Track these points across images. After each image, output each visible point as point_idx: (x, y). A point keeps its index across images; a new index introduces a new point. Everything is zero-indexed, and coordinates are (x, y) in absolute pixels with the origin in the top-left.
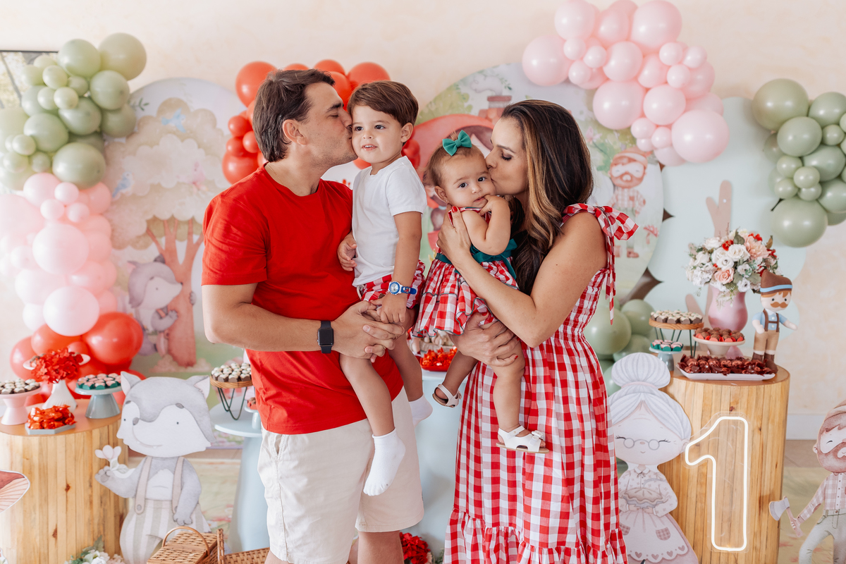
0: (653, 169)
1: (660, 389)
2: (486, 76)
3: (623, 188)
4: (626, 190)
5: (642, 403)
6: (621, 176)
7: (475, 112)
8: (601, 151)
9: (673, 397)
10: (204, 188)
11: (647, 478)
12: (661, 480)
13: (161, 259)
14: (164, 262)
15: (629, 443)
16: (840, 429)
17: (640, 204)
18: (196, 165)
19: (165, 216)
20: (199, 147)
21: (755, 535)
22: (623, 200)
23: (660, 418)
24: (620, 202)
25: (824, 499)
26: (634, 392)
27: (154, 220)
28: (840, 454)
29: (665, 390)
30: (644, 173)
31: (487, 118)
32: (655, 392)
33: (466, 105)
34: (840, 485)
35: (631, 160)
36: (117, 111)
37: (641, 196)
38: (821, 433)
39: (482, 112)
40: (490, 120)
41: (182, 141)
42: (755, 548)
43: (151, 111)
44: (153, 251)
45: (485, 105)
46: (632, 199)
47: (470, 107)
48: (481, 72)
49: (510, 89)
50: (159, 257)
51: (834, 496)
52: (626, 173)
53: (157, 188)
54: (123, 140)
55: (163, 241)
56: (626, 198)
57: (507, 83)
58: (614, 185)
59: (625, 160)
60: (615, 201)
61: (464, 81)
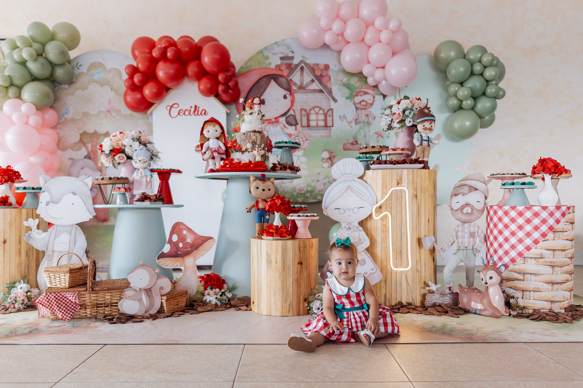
0: (379, 98)
1: (358, 178)
2: (278, 45)
3: (362, 109)
4: (363, 111)
5: (349, 187)
6: (360, 103)
7: (273, 66)
8: (348, 88)
9: (366, 182)
10: (114, 114)
11: (352, 230)
12: (360, 231)
13: (88, 157)
14: (90, 158)
15: (342, 211)
16: (463, 195)
17: (372, 119)
18: (110, 101)
19: (91, 131)
20: (112, 90)
21: (417, 262)
22: (362, 116)
23: (358, 195)
24: (360, 118)
25: (457, 238)
26: (344, 181)
27: (84, 134)
28: (465, 211)
29: (361, 178)
30: (374, 101)
31: (280, 69)
32: (356, 180)
33: (267, 62)
34: (466, 231)
35: (366, 93)
36: (62, 65)
37: (373, 114)
38: (452, 197)
39: (277, 66)
40: (282, 71)
41: (102, 87)
42: (417, 270)
43: (83, 69)
44: (84, 152)
45: (279, 62)
46: (367, 116)
47: (270, 63)
48: (276, 43)
49: (293, 52)
50: (87, 155)
51: (463, 237)
52: (363, 101)
53: (86, 115)
54: (66, 86)
55: (89, 146)
56: (364, 116)
57: (291, 49)
58: (356, 108)
59: (362, 93)
60: (357, 117)
61: (266, 48)
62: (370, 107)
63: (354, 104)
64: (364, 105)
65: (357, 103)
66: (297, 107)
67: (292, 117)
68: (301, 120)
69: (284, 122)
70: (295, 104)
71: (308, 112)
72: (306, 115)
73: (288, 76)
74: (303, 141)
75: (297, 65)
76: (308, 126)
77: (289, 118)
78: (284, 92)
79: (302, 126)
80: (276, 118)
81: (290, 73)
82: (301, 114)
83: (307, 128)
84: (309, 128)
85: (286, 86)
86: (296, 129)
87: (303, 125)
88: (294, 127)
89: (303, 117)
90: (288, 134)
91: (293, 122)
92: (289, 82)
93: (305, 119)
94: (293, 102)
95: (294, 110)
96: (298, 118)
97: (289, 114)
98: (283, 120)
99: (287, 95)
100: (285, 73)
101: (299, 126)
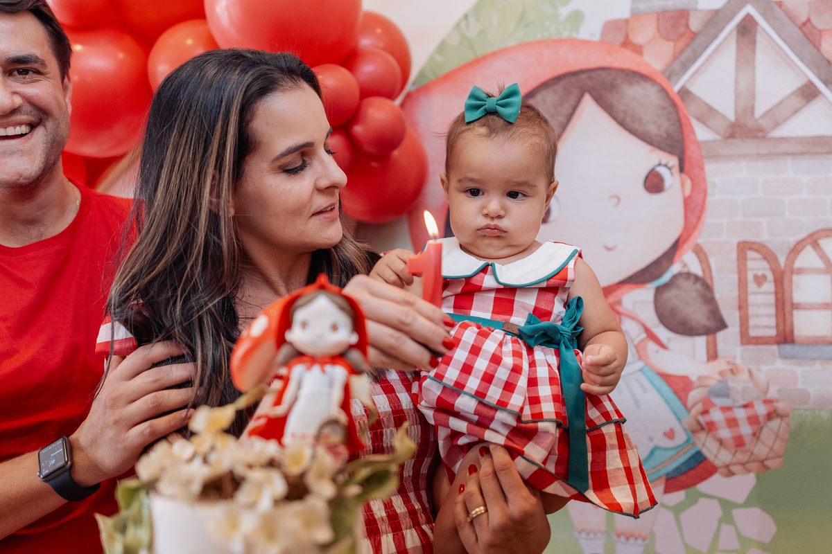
7: (591, 30)
31: (627, 44)
33: (564, 12)
39: (612, 27)
40: (638, 50)
45: (622, 6)
47: (577, 18)
66: (719, 233)
67: (691, 289)
68: (743, 306)
69: (649, 316)
70: (710, 219)
71: (782, 260)
72: (770, 276)
73: (671, 74)
74: (753, 420)
75: (717, 12)
76: (785, 337)
77: (671, 294)
78: (647, 158)
79: (746, 339)
81: (685, 58)
82: (742, 270)
83: (775, 348)
84: (787, 348)
85: (657, 125)
86: (713, 355)
87: (753, 333)
88: (701, 342)
89: (752, 287)
90: (666, 377)
91: (698, 315)
92: (674, 105)
93: (762, 299)
94: (694, 208)
95: (699, 252)
96: (725, 293)
97: (676, 268)
98: (639, 301)
99: (663, 171)
100: (655, 59)
101: (728, 340)
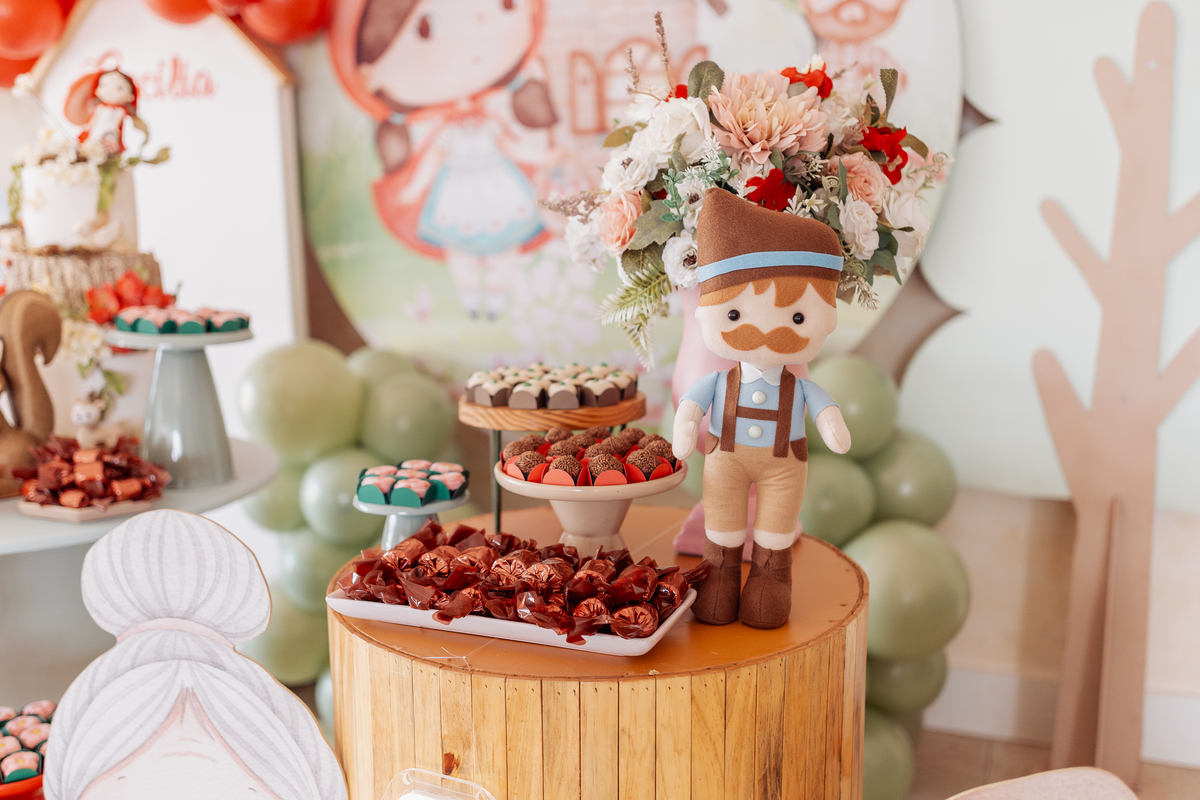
3: (843, 40)
4: (850, 48)
5: (187, 696)
6: (835, 11)
26: (158, 658)
46: (865, 72)
52: (852, 1)
58: (817, 36)
62: (881, 31)
63: (809, 17)
64: (854, 23)
65: (822, 15)
66: (557, 43)
67: (536, 92)
68: (572, 103)
69: (507, 115)
70: (549, 32)
71: (600, 65)
72: (592, 79)
76: (601, 128)
77: (522, 96)
79: (577, 132)
80: (475, 98)
82: (572, 73)
83: (594, 137)
84: (602, 136)
86: (552, 144)
87: (580, 126)
88: (543, 135)
89: (579, 88)
90: (520, 165)
91: (539, 112)
93: (586, 98)
94: (538, 23)
95: (543, 61)
96: (559, 94)
98: (499, 102)
101: (562, 131)
